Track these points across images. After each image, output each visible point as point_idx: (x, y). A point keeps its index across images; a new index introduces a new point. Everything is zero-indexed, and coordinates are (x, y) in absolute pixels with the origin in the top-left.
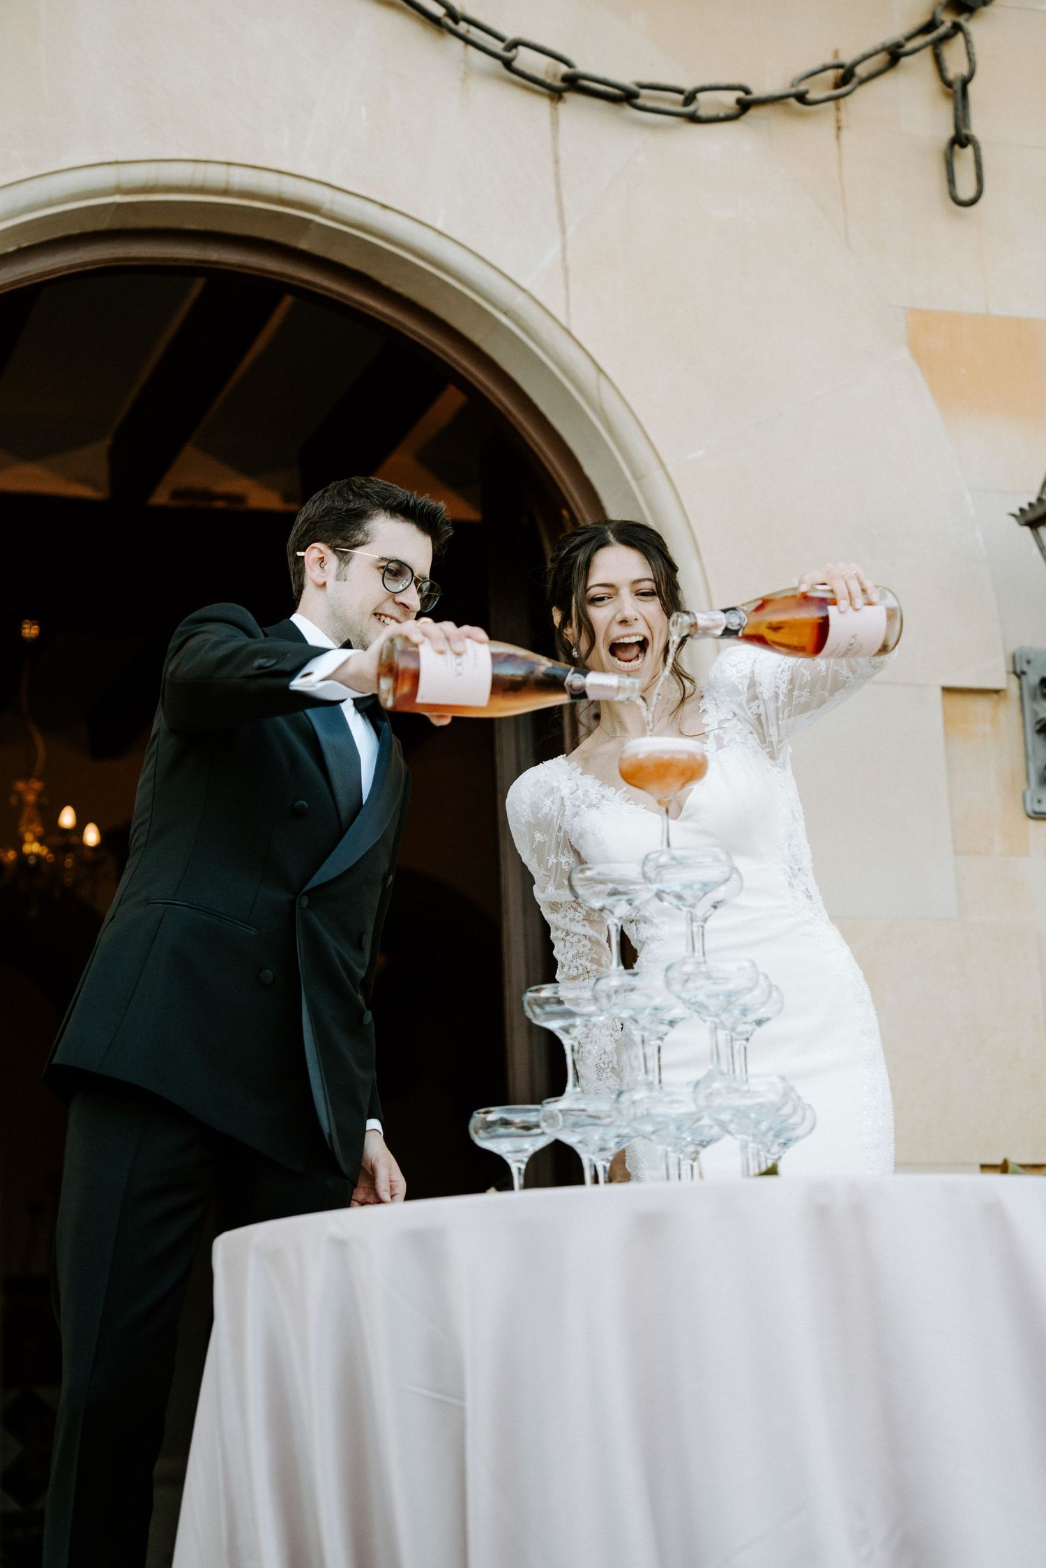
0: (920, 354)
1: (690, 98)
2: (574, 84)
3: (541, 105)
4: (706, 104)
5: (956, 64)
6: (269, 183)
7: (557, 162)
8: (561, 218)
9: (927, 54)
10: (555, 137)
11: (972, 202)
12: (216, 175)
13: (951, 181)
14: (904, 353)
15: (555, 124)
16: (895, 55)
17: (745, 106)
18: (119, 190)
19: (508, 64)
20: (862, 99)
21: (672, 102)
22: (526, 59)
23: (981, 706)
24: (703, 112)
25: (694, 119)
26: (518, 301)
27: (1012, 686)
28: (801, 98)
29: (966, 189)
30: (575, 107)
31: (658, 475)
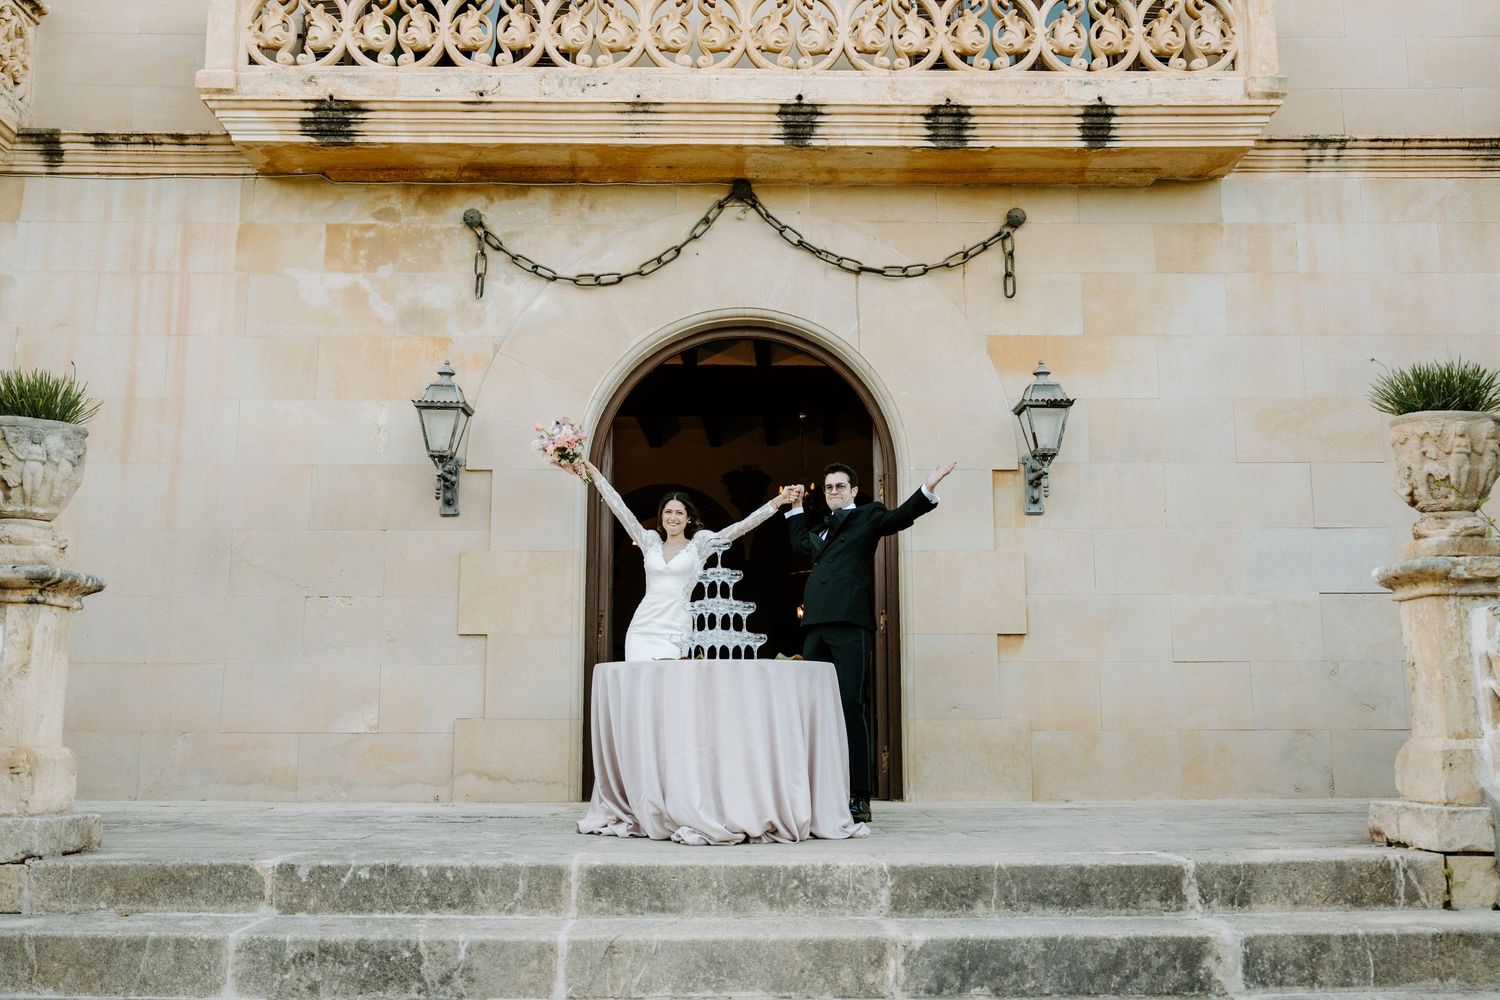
0: (992, 352)
1: (905, 270)
2: (862, 269)
3: (853, 277)
4: (910, 271)
5: (1009, 248)
6: (758, 313)
7: (857, 296)
8: (858, 314)
9: (1000, 242)
10: (857, 287)
11: (1012, 296)
12: (740, 312)
13: (1005, 289)
14: (985, 352)
15: (857, 283)
16: (985, 246)
17: (926, 271)
18: (709, 320)
19: (839, 265)
20: (972, 263)
21: (899, 272)
22: (845, 263)
23: (1009, 476)
24: (910, 274)
25: (907, 276)
26: (843, 344)
27: (1022, 466)
28: (947, 265)
29: (1010, 293)
30: (865, 277)
31: (890, 400)
